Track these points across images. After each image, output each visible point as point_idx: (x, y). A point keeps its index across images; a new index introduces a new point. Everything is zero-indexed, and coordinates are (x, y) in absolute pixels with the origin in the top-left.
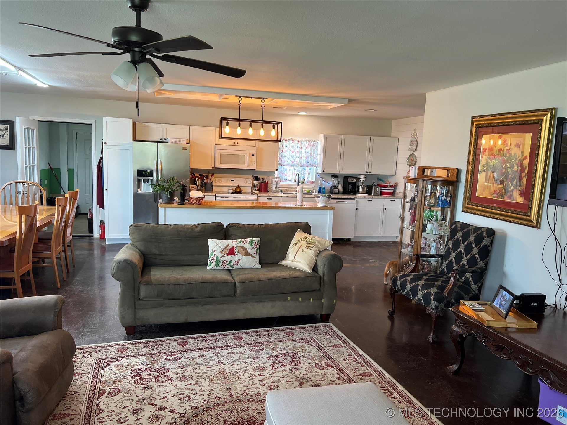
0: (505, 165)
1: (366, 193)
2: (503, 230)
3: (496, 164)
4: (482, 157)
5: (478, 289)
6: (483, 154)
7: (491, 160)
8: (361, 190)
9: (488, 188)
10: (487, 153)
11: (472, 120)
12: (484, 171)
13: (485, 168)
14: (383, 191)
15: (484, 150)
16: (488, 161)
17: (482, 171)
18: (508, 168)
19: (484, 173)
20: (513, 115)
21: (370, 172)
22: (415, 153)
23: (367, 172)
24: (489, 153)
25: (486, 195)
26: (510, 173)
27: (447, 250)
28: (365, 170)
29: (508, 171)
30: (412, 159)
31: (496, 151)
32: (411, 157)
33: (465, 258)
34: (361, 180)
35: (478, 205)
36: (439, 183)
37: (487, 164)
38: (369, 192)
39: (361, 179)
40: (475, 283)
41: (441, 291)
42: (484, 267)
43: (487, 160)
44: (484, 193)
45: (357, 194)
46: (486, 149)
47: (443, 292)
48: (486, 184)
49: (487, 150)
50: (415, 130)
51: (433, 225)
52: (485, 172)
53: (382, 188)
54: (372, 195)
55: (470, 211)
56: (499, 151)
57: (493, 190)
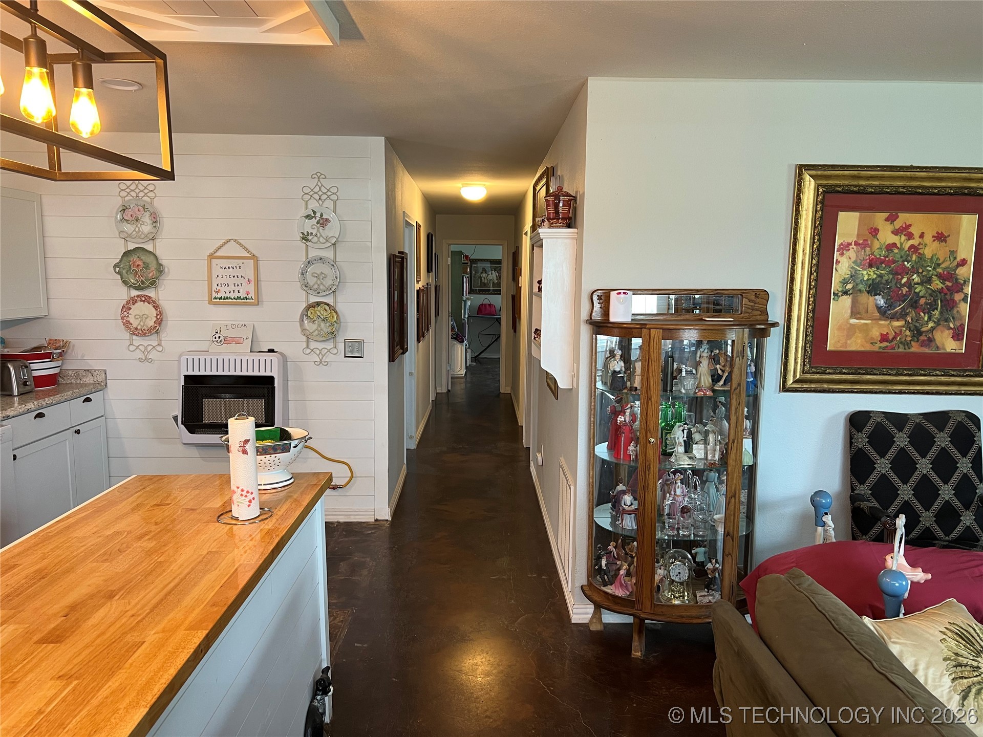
0: (908, 279)
3: (881, 276)
4: (838, 262)
6: (842, 254)
7: (865, 269)
9: (865, 329)
11: (798, 173)
12: (845, 293)
13: (849, 286)
14: (37, 374)
15: (845, 247)
16: (856, 270)
17: (840, 294)
18: (915, 284)
19: (845, 297)
22: (149, 247)
24: (857, 252)
25: (857, 345)
26: (921, 294)
29: (917, 290)
30: (140, 263)
31: (880, 248)
32: (134, 258)
37: (853, 276)
43: (853, 268)
44: (849, 342)
48: (853, 321)
49: (853, 246)
52: (850, 295)
53: (35, 366)
55: (813, 386)
56: (888, 250)
57: (878, 334)
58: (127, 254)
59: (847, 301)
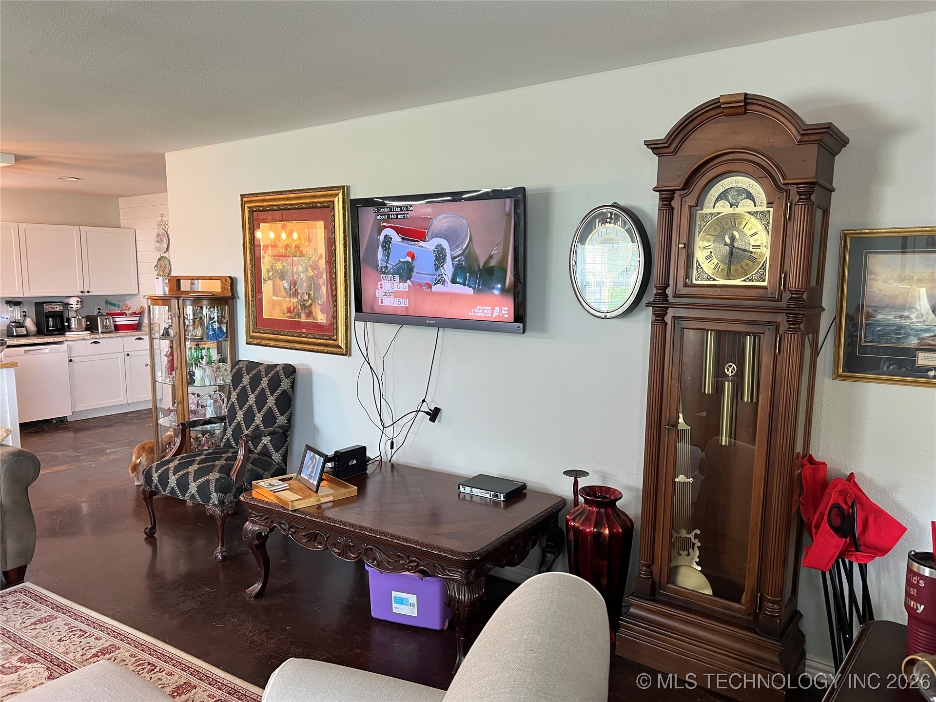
0: (297, 268)
1: (86, 330)
2: (306, 365)
3: (284, 267)
4: (264, 258)
5: (282, 458)
6: (265, 252)
7: (276, 262)
8: (75, 325)
9: (280, 303)
10: (270, 251)
11: (242, 200)
12: (269, 279)
13: (271, 274)
14: (118, 323)
15: (266, 247)
16: (273, 263)
17: (267, 279)
18: (301, 272)
19: (269, 281)
20: (297, 195)
21: (88, 292)
22: (166, 255)
23: (82, 292)
24: (272, 251)
25: (277, 315)
26: (304, 279)
27: (230, 407)
28: (77, 288)
29: (302, 277)
30: (164, 265)
31: (282, 248)
32: (161, 262)
33: (259, 415)
34: (71, 306)
35: (268, 332)
36: (205, 302)
37: (272, 267)
38: (91, 327)
39: (72, 304)
40: (277, 451)
41: (227, 475)
42: (287, 423)
43: (271, 261)
44: (273, 312)
45: (67, 333)
46: (268, 246)
47: (228, 475)
48: (274, 298)
49: (270, 247)
50: (162, 216)
51: (205, 371)
52: (271, 280)
53: (117, 319)
54: (98, 333)
55: (259, 341)
56: (285, 249)
57: (286, 307)
58: (159, 260)
59: (270, 283)
